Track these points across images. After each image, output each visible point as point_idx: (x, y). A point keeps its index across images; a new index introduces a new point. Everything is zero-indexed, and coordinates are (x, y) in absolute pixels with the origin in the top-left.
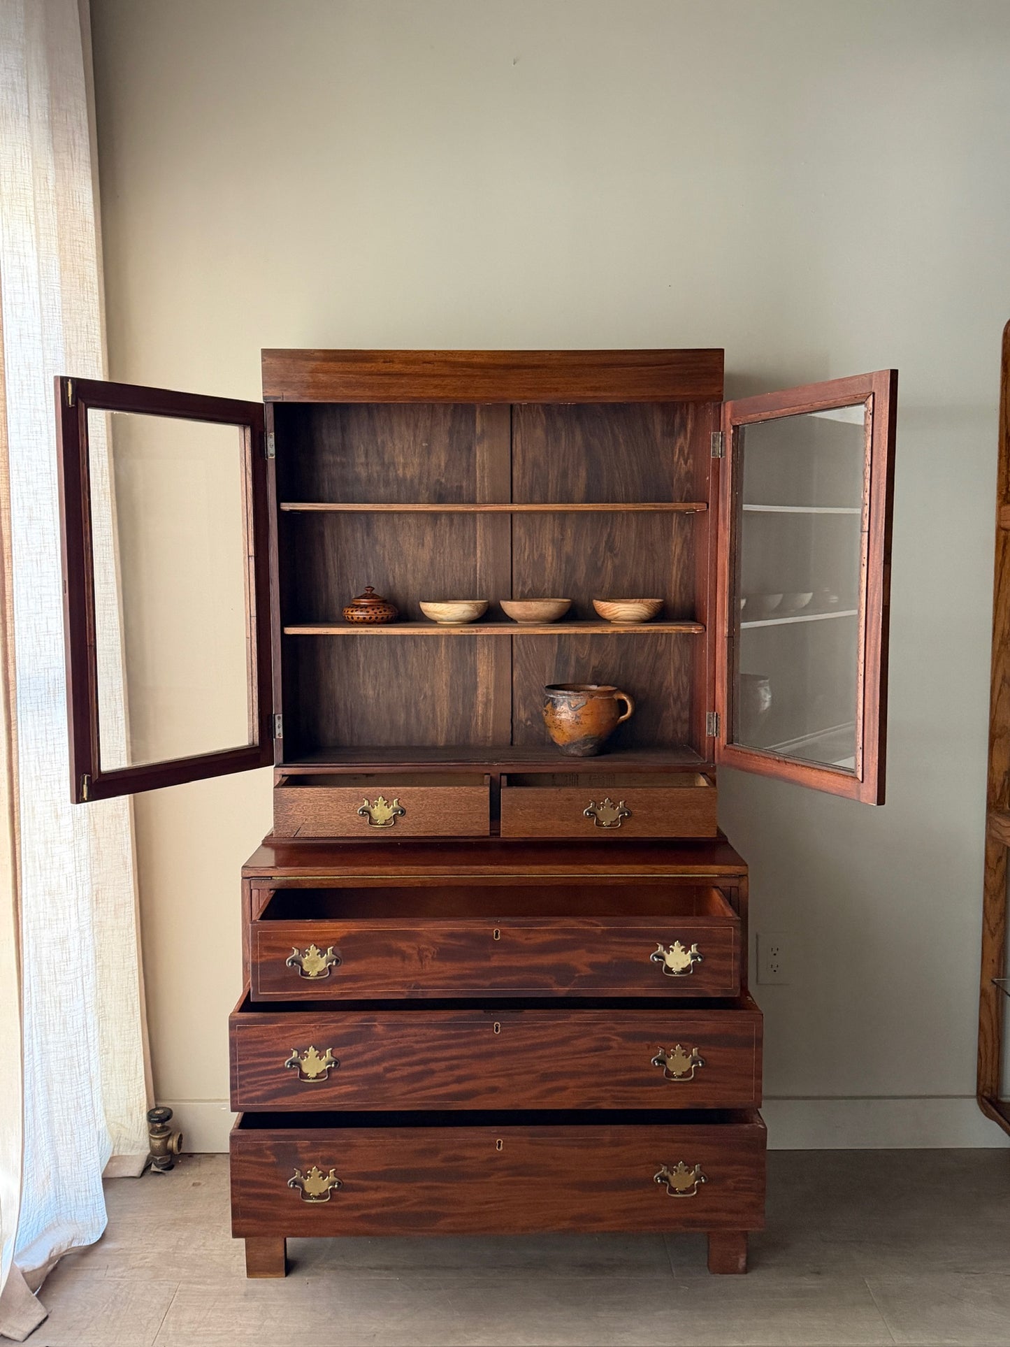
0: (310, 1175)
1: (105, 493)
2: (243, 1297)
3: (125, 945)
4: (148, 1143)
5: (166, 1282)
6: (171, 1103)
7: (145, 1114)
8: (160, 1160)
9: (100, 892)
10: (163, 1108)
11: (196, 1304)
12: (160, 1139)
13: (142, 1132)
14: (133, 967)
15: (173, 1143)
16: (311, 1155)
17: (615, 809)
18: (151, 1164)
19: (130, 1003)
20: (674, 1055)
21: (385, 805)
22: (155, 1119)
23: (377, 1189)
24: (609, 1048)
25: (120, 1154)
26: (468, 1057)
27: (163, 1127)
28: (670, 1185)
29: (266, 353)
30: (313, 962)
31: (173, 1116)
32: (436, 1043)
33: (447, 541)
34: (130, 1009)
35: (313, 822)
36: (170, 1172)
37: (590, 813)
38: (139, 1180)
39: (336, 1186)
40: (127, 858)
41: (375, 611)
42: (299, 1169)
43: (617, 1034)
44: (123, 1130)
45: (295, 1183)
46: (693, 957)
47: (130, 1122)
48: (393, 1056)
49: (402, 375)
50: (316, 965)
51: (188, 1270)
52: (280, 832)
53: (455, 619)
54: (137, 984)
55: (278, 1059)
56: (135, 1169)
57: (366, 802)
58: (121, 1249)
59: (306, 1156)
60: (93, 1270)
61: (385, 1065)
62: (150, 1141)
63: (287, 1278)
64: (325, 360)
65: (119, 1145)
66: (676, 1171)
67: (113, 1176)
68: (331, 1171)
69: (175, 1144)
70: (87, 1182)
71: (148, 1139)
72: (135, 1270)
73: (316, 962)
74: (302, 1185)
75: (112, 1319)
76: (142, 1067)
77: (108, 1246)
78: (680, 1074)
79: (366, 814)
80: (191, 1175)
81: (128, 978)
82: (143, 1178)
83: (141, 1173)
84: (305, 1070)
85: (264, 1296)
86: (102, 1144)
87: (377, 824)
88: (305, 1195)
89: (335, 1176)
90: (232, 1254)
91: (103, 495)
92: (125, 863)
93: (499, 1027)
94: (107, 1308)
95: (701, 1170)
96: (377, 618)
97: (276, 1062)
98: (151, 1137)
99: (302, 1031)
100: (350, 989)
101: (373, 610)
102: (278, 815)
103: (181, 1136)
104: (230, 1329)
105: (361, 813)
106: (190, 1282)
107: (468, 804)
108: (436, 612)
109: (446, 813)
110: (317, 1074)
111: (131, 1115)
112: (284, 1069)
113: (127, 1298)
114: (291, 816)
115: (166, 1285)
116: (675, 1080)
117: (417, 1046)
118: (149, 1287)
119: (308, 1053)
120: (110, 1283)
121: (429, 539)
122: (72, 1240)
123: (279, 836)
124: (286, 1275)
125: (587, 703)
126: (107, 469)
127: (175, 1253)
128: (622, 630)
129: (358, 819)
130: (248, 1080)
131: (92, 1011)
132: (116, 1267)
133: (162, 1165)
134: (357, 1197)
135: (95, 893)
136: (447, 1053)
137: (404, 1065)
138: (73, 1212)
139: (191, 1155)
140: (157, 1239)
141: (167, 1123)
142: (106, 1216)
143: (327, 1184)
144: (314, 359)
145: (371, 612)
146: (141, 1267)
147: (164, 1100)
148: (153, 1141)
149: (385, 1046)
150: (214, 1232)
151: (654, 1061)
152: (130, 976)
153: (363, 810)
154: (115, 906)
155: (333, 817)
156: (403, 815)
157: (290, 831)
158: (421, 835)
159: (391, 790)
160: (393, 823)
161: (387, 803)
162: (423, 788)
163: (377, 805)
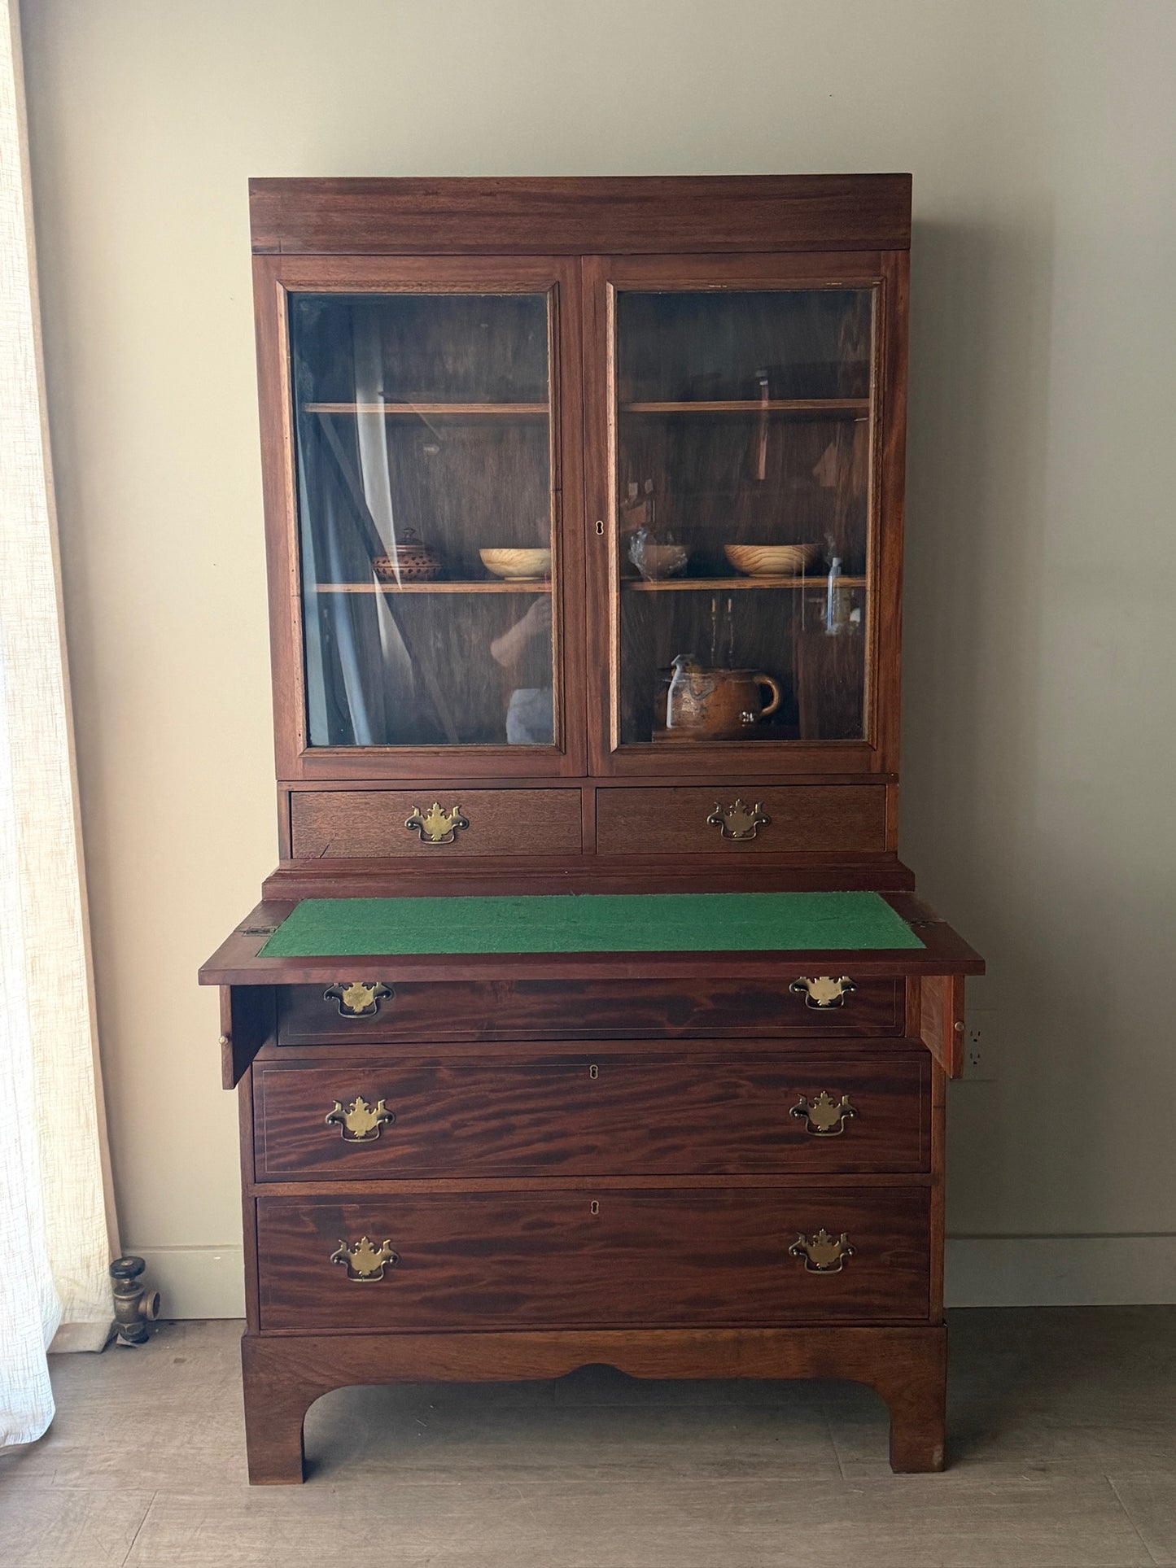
0: (359, 1249)
1: (30, 394)
2: (244, 1510)
4: (113, 1307)
5: (137, 1492)
6: (143, 1252)
7: (106, 1267)
8: (128, 1328)
9: (37, 959)
10: (131, 1258)
11: (179, 1521)
12: (128, 1300)
13: (103, 1292)
14: (86, 1063)
15: (146, 1306)
16: (360, 1221)
17: (749, 814)
18: (117, 1335)
19: (83, 1112)
20: (818, 1104)
21: (441, 815)
22: (121, 1273)
23: (442, 1265)
24: (736, 1096)
25: (74, 1320)
26: (557, 1108)
27: (131, 1285)
28: (809, 1258)
29: (255, 184)
30: (357, 996)
31: (146, 1269)
32: (518, 1092)
33: (518, 465)
34: (83, 1120)
35: (345, 837)
36: (144, 1346)
37: (716, 819)
38: (100, 1356)
39: (391, 1261)
40: (74, 911)
41: (417, 560)
42: (345, 1241)
43: (749, 1078)
44: (77, 1289)
45: (340, 1258)
46: (845, 986)
47: (85, 1277)
48: (465, 1107)
49: (451, 214)
50: (360, 999)
51: (167, 1475)
52: (301, 851)
53: (528, 572)
54: (92, 1088)
55: (316, 1113)
56: (95, 1341)
57: (416, 811)
58: (75, 1448)
59: (353, 1223)
60: (35, 1476)
61: (455, 1118)
62: (115, 1304)
63: (306, 1485)
64: (340, 191)
65: (72, 1309)
66: (817, 1242)
67: (65, 1351)
68: (385, 1243)
69: (149, 1307)
70: (25, 1356)
71: (112, 1301)
72: (95, 1475)
73: (361, 995)
74: (349, 1261)
75: (61, 1541)
76: (102, 1201)
77: (57, 1444)
78: (826, 1128)
79: (416, 827)
80: (173, 1349)
82: (106, 1353)
83: (102, 1347)
84: (350, 1126)
85: (274, 1510)
86: (47, 1307)
87: (431, 840)
88: (352, 1273)
89: (390, 1248)
90: (227, 1454)
91: (27, 396)
92: (72, 920)
93: (596, 1070)
94: (54, 1527)
95: (847, 1240)
96: (419, 571)
97: (314, 1117)
98: (116, 1298)
99: (346, 1077)
100: (405, 1030)
101: (413, 559)
102: (299, 829)
103: (157, 1296)
104: (226, 1554)
105: (409, 825)
106: (169, 1492)
107: (552, 812)
108: (503, 563)
109: (523, 825)
110: (366, 1132)
111: (88, 1267)
112: (324, 1126)
113: (82, 1513)
114: (315, 830)
115: (137, 1495)
116: (820, 1135)
117: (493, 1096)
118: (113, 1499)
119: (355, 1106)
120: (59, 1493)
121: (491, 462)
122: (6, 1436)
123: (300, 857)
124: (304, 1482)
125: (716, 689)
126: (33, 360)
127: (149, 1453)
128: (765, 584)
129: (405, 833)
130: (278, 1140)
131: (29, 1123)
132: (67, 1472)
133: (133, 1336)
134: (420, 1276)
135: (30, 961)
136: (531, 1104)
137: (474, 1119)
138: (6, 1397)
139: (173, 1322)
140: (125, 1434)
141: (137, 1279)
142: (53, 1402)
143: (380, 1258)
144: (326, 191)
145: (412, 563)
146: (103, 1472)
147: (135, 1248)
148: (119, 1303)
149: (452, 1096)
150: (204, 1423)
151: (793, 1111)
152: (83, 1075)
153: (412, 822)
154: (59, 979)
155: (372, 830)
156: (465, 828)
157: (315, 850)
158: (491, 854)
159: (449, 795)
160: (453, 838)
161: (444, 812)
162: (491, 792)
163: (430, 815)
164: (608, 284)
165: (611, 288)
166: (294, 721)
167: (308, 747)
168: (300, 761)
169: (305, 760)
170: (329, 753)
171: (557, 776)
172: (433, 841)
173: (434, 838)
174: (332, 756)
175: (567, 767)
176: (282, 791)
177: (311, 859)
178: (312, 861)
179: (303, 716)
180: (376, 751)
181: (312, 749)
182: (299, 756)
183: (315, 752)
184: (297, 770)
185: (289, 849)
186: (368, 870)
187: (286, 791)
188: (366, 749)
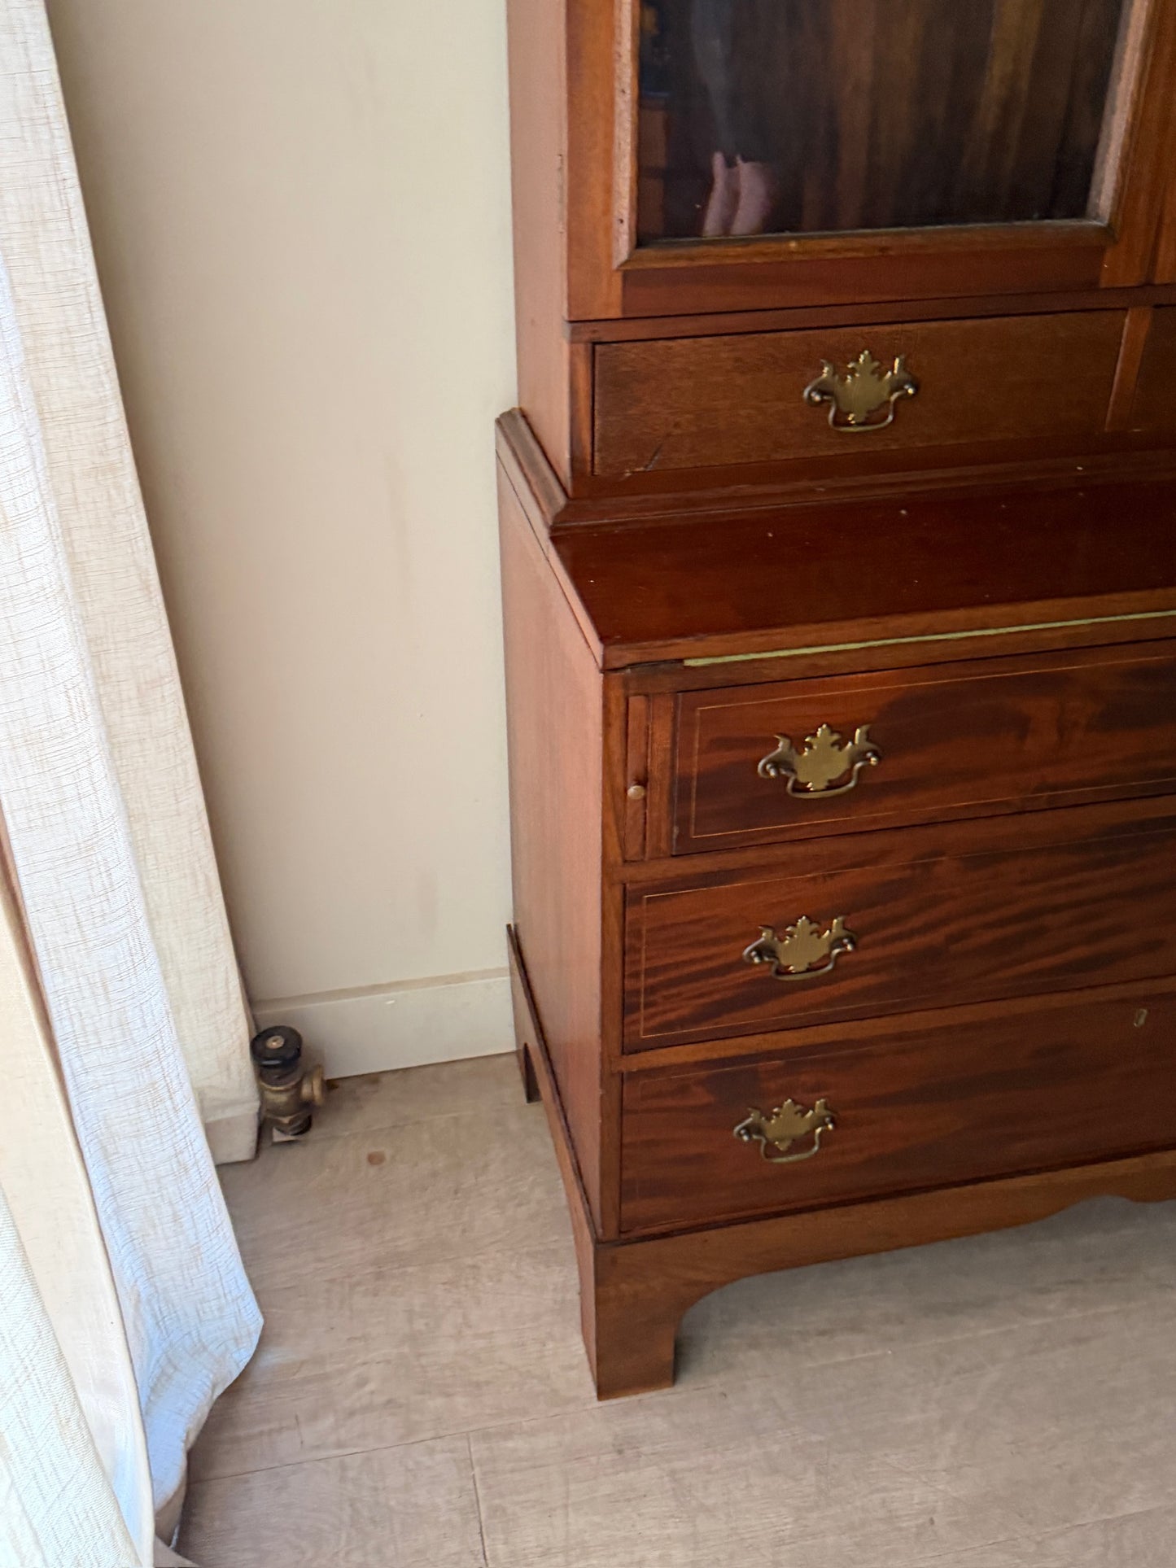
0: (778, 1114)
3: (175, 767)
4: (257, 1099)
5: (439, 1443)
8: (285, 1121)
11: (532, 1496)
12: (286, 1091)
15: (311, 1089)
16: (784, 1080)
18: (269, 1130)
19: (201, 878)
21: (873, 373)
22: (273, 1061)
27: (285, 1068)
30: (820, 763)
35: (694, 429)
36: (309, 1136)
38: (255, 1165)
39: (827, 1123)
42: (757, 1108)
45: (749, 1131)
51: (467, 1400)
52: (610, 461)
55: (732, 946)
56: (246, 1143)
57: (827, 369)
59: (773, 1084)
61: (954, 927)
62: (262, 1092)
63: (678, 1389)
68: (819, 1102)
69: (317, 1092)
74: (763, 1134)
79: (826, 402)
81: (191, 832)
84: (785, 959)
87: (848, 425)
89: (826, 1107)
97: (726, 953)
102: (609, 417)
105: (813, 398)
106: (486, 1435)
110: (809, 964)
112: (742, 963)
114: (638, 419)
115: (443, 1451)
117: (1020, 891)
118: (409, 1463)
119: (794, 930)
120: (322, 1466)
124: (674, 1384)
127: (418, 1357)
129: (804, 416)
130: (665, 993)
133: (293, 1128)
137: (984, 926)
140: (366, 1323)
146: (367, 1410)
148: (271, 1095)
149: (955, 897)
150: (470, 1283)
153: (818, 392)
154: (139, 689)
155: (742, 412)
156: (913, 395)
157: (634, 457)
158: (948, 443)
159: (889, 334)
160: (890, 418)
161: (879, 367)
162: (969, 323)
163: (853, 375)
166: (609, 189)
167: (637, 248)
168: (617, 280)
169: (630, 276)
170: (677, 258)
171: (1092, 286)
172: (851, 425)
173: (853, 419)
174: (682, 264)
175: (1116, 269)
176: (579, 342)
177: (628, 475)
178: (630, 477)
179: (631, 178)
180: (769, 250)
181: (643, 251)
182: (618, 270)
183: (653, 259)
184: (609, 300)
185: (589, 458)
186: (733, 488)
187: (586, 342)
188: (751, 249)
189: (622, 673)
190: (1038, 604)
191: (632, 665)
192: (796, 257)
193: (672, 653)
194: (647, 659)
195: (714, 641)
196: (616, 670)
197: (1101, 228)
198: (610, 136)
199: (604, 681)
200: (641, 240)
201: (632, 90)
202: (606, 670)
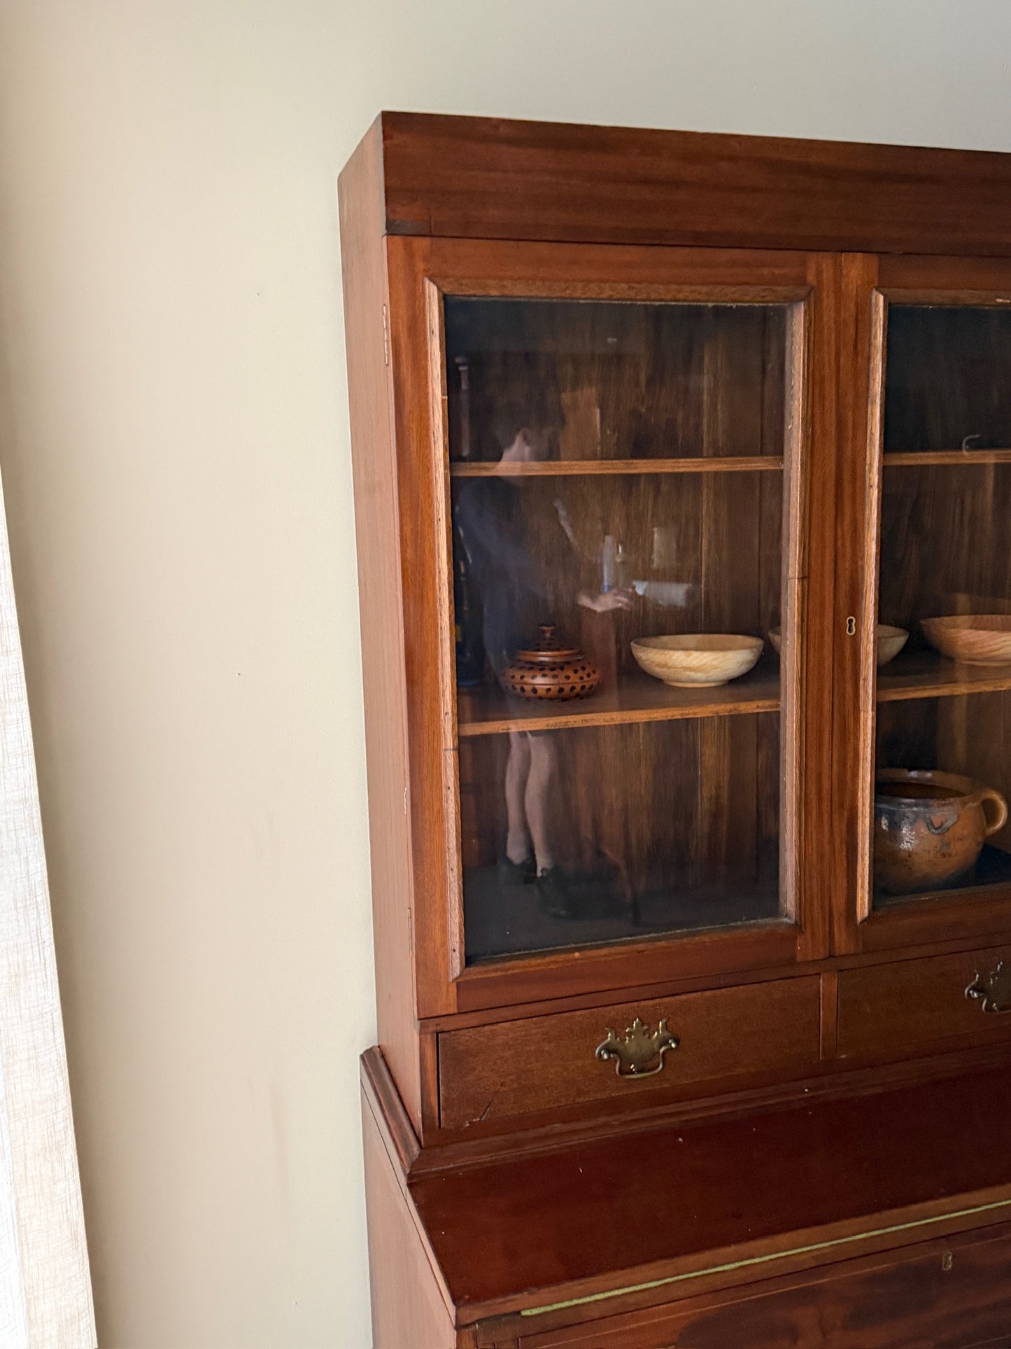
21: (644, 1034)
29: (394, 120)
35: (515, 1085)
37: (975, 991)
52: (453, 1116)
57: (610, 1035)
79: (610, 1057)
87: (631, 1072)
96: (583, 687)
102: (451, 1084)
105: (601, 1055)
107: (784, 1010)
114: (473, 1082)
123: (452, 1124)
129: (595, 1068)
153: (604, 1050)
155: (552, 1070)
156: (676, 1048)
157: (472, 1111)
158: (707, 1079)
159: (653, 1005)
160: (661, 1066)
161: (647, 1029)
162: (708, 993)
163: (630, 1037)
164: (875, 293)
165: (879, 300)
166: (444, 929)
167: (466, 967)
168: (453, 988)
169: (462, 985)
170: (496, 970)
171: (792, 962)
172: (633, 1073)
173: (634, 1068)
174: (499, 974)
175: (805, 948)
176: (426, 1033)
177: (468, 1125)
178: (469, 1127)
179: (460, 923)
180: (561, 960)
181: (472, 969)
182: (453, 981)
183: (477, 972)
184: (448, 1001)
185: (437, 1115)
186: (549, 1127)
187: (433, 1033)
188: (548, 959)
189: (472, 1329)
190: (789, 1235)
191: (479, 1321)
192: (580, 962)
193: (511, 1307)
194: (492, 1313)
195: (545, 1293)
196: (467, 1326)
197: (790, 925)
198: (443, 896)
199: (457, 1337)
200: (469, 960)
201: (458, 870)
202: (459, 1327)
